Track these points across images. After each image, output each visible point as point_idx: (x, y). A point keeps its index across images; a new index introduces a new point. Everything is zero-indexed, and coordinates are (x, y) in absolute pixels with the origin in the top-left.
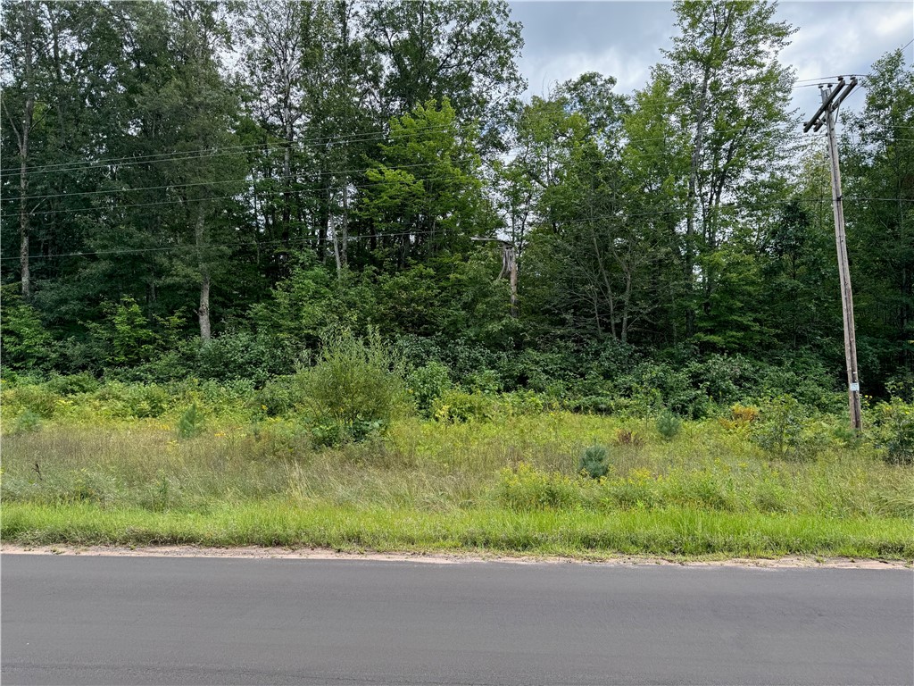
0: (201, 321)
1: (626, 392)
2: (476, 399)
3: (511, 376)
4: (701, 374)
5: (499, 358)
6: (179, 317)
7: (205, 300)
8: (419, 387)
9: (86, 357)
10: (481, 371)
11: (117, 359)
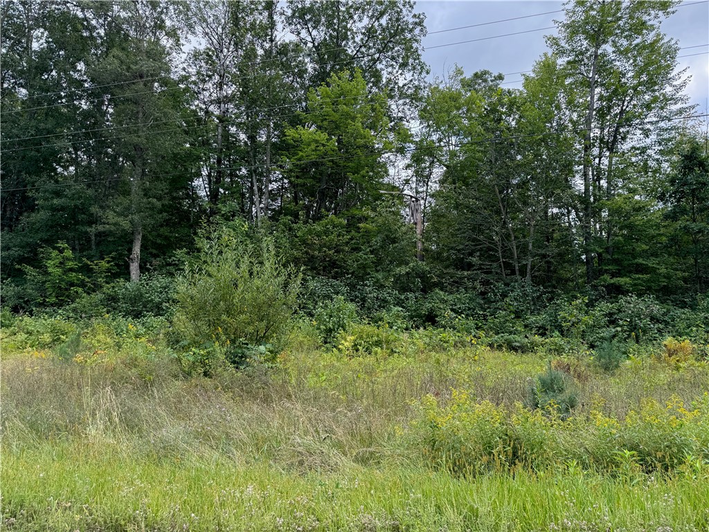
0: (131, 268)
1: (538, 331)
2: (384, 333)
3: (419, 316)
4: (614, 314)
5: (407, 299)
6: (109, 262)
7: (137, 249)
8: (325, 320)
9: (20, 298)
10: (389, 310)
11: (47, 300)
